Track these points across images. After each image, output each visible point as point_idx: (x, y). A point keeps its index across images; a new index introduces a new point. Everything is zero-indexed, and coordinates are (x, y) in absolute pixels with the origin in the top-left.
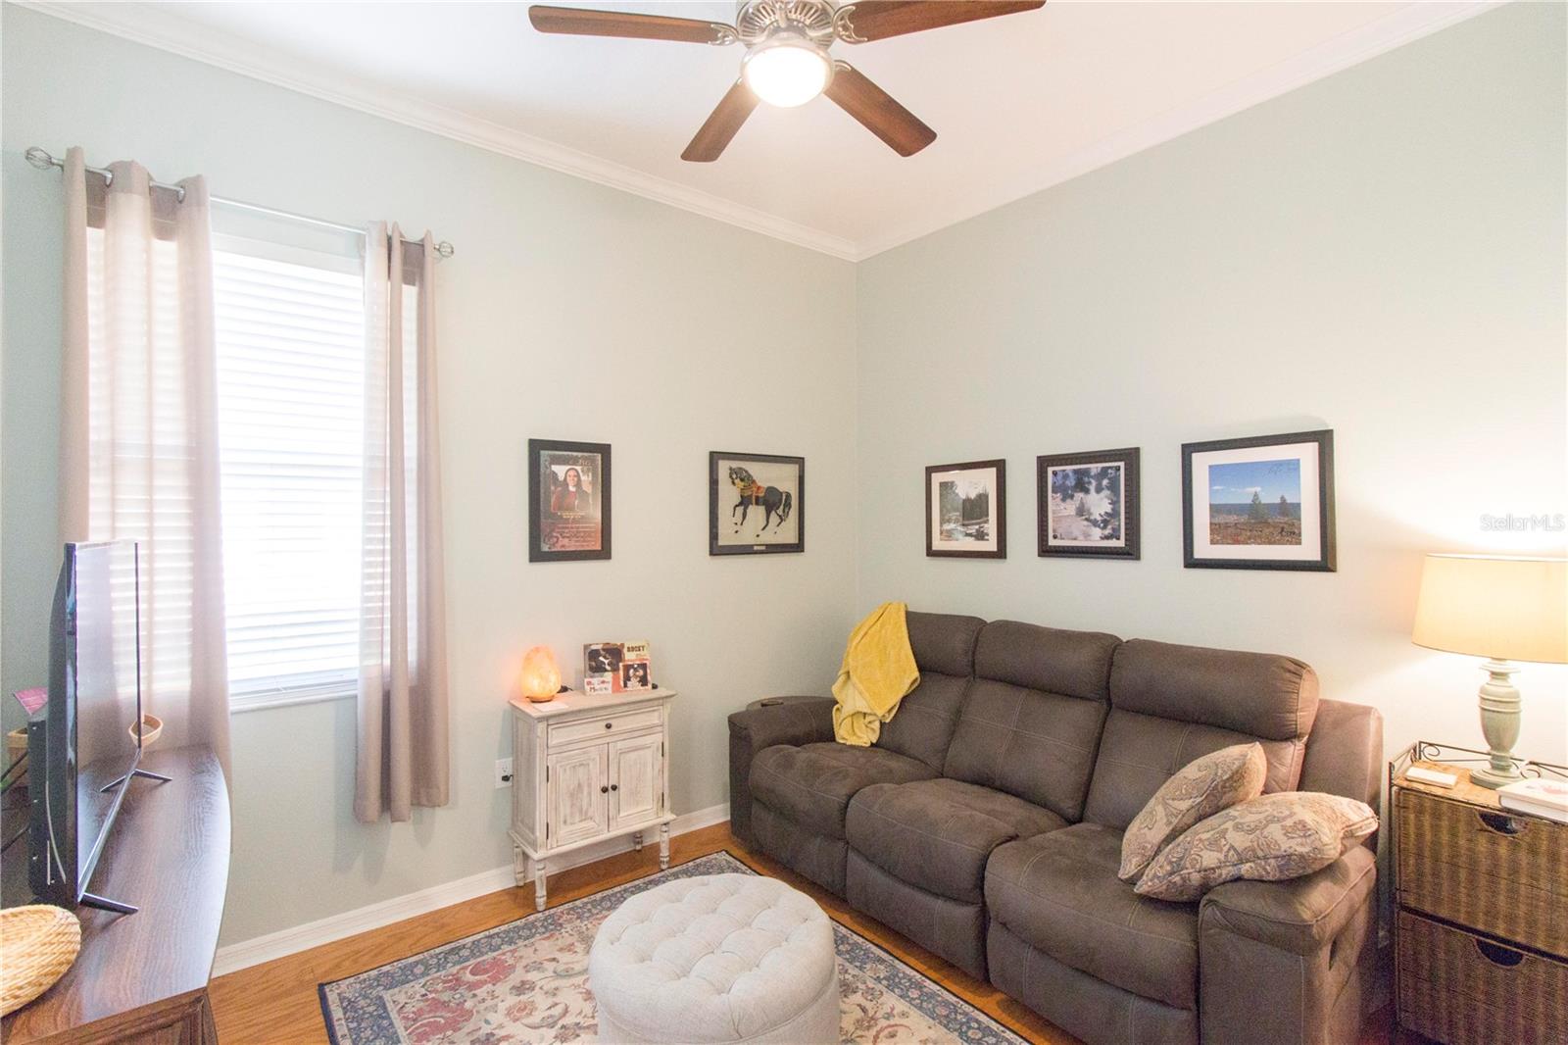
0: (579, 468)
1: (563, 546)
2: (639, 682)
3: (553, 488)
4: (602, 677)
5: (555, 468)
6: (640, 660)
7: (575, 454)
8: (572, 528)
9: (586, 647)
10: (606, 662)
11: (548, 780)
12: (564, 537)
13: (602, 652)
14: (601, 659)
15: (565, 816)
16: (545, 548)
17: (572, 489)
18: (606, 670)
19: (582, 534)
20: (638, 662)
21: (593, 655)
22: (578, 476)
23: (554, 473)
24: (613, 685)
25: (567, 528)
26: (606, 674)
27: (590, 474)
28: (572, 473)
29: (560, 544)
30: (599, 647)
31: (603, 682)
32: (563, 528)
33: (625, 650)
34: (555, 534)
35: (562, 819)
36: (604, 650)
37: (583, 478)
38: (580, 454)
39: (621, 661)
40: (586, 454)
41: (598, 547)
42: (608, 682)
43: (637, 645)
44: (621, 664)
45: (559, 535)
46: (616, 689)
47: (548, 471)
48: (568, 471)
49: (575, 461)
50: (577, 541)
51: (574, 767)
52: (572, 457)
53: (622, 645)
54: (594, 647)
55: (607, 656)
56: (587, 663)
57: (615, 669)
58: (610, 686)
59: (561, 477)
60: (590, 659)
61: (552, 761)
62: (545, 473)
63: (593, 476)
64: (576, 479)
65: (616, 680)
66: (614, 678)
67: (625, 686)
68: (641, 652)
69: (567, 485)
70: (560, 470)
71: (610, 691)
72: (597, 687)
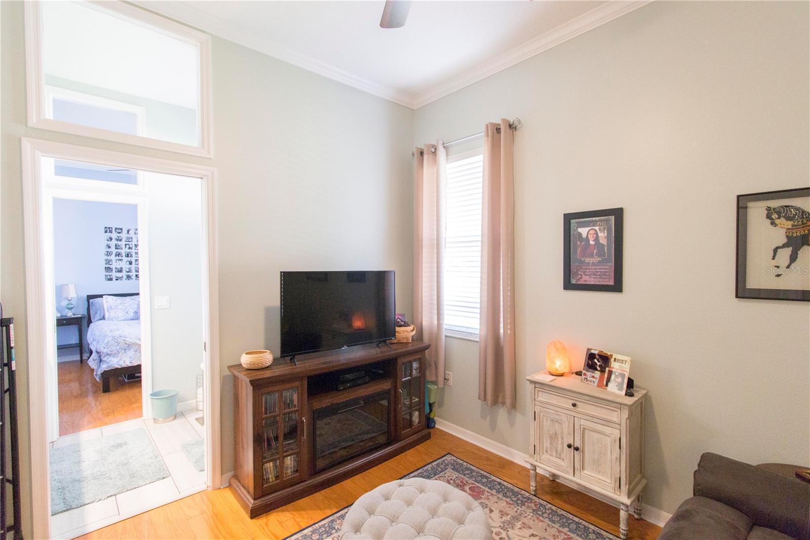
0: (597, 228)
1: (585, 281)
2: (617, 386)
3: (579, 243)
4: (593, 373)
5: (580, 230)
6: (620, 370)
7: (594, 219)
8: (592, 269)
9: (589, 350)
10: (598, 364)
11: (535, 420)
12: (586, 275)
13: (597, 357)
14: (596, 360)
15: (547, 448)
16: (573, 281)
17: (592, 242)
18: (596, 369)
19: (599, 273)
20: (619, 372)
21: (591, 356)
22: (597, 233)
23: (579, 233)
24: (599, 381)
25: (589, 269)
26: (596, 372)
27: (606, 231)
28: (592, 232)
29: (583, 279)
30: (596, 352)
31: (593, 377)
32: (586, 269)
33: (612, 360)
34: (580, 273)
35: (545, 449)
36: (598, 355)
37: (600, 234)
38: (597, 219)
39: (608, 367)
40: (602, 218)
41: (612, 283)
42: (596, 378)
43: (622, 359)
44: (607, 369)
45: (582, 274)
46: (600, 385)
47: (576, 233)
48: (589, 231)
49: (594, 223)
50: (595, 278)
51: (553, 420)
52: (593, 221)
53: (612, 355)
54: (593, 351)
55: (600, 360)
56: (587, 360)
57: (603, 371)
58: (596, 381)
59: (584, 236)
60: (589, 359)
61: (538, 409)
62: (574, 234)
63: (608, 233)
64: (595, 236)
65: (601, 378)
66: (600, 376)
67: (607, 385)
68: (623, 365)
69: (589, 240)
70: (584, 231)
71: (596, 384)
72: (589, 379)
